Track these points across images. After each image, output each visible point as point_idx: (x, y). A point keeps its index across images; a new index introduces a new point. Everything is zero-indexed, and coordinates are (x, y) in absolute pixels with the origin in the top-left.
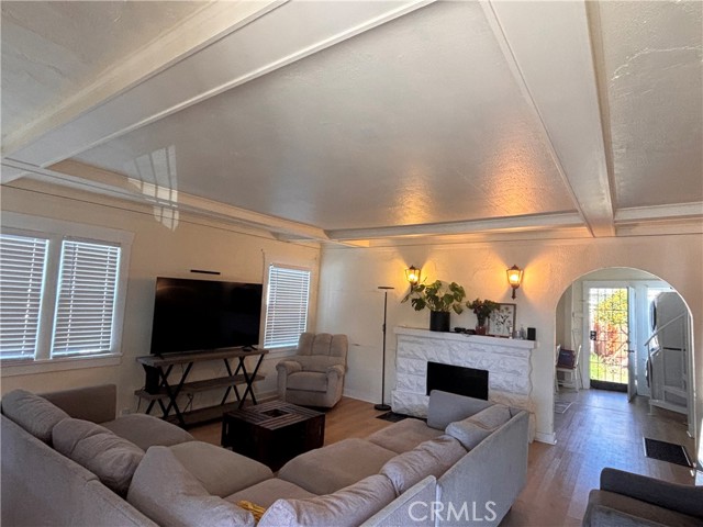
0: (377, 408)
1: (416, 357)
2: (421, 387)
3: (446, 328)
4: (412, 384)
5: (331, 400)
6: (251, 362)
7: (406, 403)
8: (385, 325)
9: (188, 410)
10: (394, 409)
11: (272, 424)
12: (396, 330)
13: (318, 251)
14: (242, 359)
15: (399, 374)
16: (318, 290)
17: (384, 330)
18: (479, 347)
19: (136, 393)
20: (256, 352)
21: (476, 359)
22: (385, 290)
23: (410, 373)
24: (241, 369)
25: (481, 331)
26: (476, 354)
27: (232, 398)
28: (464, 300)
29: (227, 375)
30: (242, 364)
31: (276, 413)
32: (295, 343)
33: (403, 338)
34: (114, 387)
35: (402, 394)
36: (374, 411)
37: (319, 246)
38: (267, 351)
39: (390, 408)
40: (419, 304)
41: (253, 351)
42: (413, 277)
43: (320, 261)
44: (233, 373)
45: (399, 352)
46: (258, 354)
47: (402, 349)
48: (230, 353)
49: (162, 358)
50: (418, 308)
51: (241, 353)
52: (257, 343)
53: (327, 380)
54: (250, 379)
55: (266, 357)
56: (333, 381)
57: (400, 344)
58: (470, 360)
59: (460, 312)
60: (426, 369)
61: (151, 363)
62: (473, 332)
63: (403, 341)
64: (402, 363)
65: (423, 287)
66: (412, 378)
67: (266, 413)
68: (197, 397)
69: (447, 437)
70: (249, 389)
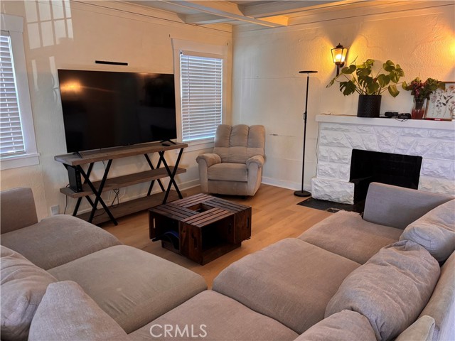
0: (297, 194)
1: (341, 146)
2: (344, 174)
3: (375, 114)
4: (335, 172)
5: (252, 188)
6: (171, 157)
7: (327, 190)
8: (306, 113)
9: (116, 203)
10: (314, 195)
11: (199, 220)
12: (319, 118)
13: (231, 34)
14: (162, 154)
15: (320, 163)
16: (232, 80)
17: (305, 119)
18: (415, 132)
19: (62, 191)
20: (175, 146)
21: (409, 145)
22: (306, 75)
23: (333, 161)
24: (162, 163)
25: (418, 114)
26: (410, 140)
27: (157, 189)
28: (401, 80)
29: (150, 169)
30: (162, 159)
31: (201, 208)
32: (212, 135)
33: (326, 126)
34: (30, 190)
35: (323, 182)
36: (294, 198)
37: (230, 29)
38: (185, 145)
39: (310, 194)
40: (348, 88)
41: (172, 145)
42: (340, 57)
43: (232, 47)
44: (155, 166)
45: (322, 140)
46: (177, 148)
47: (324, 137)
48: (150, 148)
49: (80, 156)
50: (346, 93)
51: (161, 147)
52: (175, 137)
53: (248, 170)
54: (172, 172)
55: (185, 150)
56: (253, 171)
57: (323, 133)
58: (402, 147)
59: (395, 94)
60: (350, 157)
61: (70, 162)
62: (408, 116)
63: (326, 129)
64: (323, 150)
65: (353, 67)
66: (334, 166)
67: (192, 208)
68: (123, 191)
69: (409, 244)
70: (172, 181)
